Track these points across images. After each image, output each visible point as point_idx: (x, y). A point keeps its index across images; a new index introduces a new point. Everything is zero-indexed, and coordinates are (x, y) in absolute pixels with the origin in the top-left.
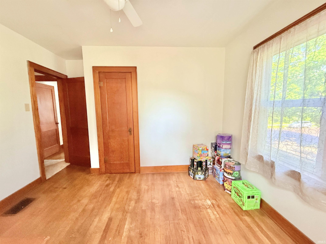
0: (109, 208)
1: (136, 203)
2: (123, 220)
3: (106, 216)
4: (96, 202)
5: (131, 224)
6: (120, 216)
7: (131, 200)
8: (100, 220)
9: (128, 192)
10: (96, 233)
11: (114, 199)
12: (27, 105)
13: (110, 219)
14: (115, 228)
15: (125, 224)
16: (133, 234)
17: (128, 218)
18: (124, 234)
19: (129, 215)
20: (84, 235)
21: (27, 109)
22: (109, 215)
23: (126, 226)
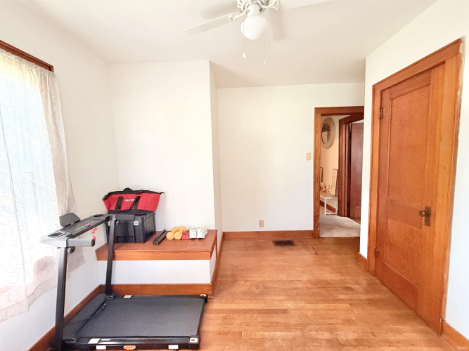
0: (302, 304)
1: (328, 341)
2: (287, 327)
3: (289, 305)
4: (308, 288)
5: (283, 340)
6: (292, 322)
7: (331, 331)
8: (282, 301)
9: (348, 322)
10: (265, 303)
11: (321, 306)
12: (308, 155)
13: (285, 311)
14: (273, 320)
15: (281, 331)
16: (268, 345)
17: (292, 333)
18: (266, 334)
19: (298, 333)
20: (261, 294)
21: (308, 159)
22: (292, 308)
23: (278, 333)
